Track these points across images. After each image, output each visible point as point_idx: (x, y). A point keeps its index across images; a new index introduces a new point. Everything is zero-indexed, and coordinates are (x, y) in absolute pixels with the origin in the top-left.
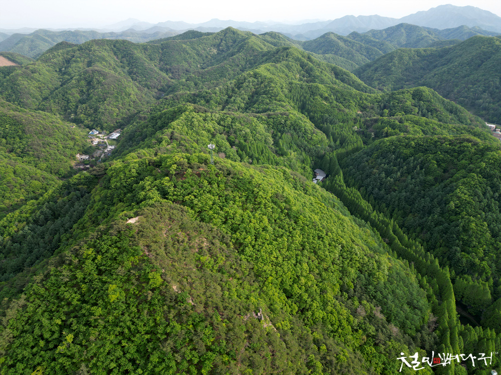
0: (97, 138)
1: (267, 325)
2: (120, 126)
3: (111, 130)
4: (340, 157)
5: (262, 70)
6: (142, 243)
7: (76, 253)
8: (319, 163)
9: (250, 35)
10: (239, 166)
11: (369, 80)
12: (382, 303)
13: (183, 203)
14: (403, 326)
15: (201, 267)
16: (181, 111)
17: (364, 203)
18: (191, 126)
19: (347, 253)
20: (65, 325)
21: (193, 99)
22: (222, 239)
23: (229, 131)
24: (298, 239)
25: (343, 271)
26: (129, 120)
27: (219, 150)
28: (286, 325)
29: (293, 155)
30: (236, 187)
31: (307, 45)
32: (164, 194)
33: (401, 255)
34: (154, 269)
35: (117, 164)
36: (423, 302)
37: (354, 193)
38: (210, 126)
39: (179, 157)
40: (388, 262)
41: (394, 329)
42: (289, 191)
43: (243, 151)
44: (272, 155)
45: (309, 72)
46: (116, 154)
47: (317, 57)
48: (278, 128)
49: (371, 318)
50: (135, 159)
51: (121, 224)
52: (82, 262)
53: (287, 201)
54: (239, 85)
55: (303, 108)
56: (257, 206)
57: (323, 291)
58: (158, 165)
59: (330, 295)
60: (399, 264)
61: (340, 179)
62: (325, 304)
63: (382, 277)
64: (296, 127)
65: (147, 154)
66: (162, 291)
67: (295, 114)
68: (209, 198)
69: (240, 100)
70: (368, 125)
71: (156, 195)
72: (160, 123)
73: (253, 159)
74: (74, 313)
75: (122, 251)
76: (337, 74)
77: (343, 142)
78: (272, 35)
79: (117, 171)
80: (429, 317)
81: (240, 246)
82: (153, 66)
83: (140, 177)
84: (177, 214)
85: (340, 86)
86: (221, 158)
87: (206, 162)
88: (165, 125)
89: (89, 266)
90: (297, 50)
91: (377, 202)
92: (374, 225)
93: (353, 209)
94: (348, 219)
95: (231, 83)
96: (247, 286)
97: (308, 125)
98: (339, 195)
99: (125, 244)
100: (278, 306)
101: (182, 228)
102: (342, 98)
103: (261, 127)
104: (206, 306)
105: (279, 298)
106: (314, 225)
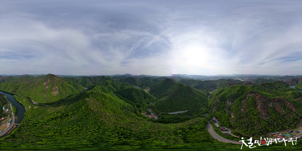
0: (85, 88)
1: (108, 114)
2: (88, 87)
3: (87, 88)
4: (118, 92)
5: (107, 81)
6: (88, 102)
7: (79, 102)
8: (115, 93)
9: (105, 76)
10: (104, 93)
11: (120, 82)
12: (127, 109)
13: (95, 98)
14: (130, 111)
15: (97, 107)
16: (96, 86)
17: (122, 97)
18: (97, 88)
19: (120, 104)
20: (76, 109)
21: (98, 84)
22: (101, 103)
23: (102, 89)
24: (113, 103)
25: (120, 106)
26: (89, 86)
27: (101, 91)
28: (112, 114)
29: (111, 92)
30: (103, 96)
31: (113, 78)
32: (92, 96)
33: (128, 103)
34: (89, 106)
35: (87, 92)
36: (132, 107)
37: (120, 96)
38: (100, 88)
39: (95, 92)
40: (126, 104)
41: (129, 112)
42: (111, 97)
43: (104, 91)
44: (109, 92)
45: (113, 81)
46: (87, 91)
47: (114, 79)
48: (109, 88)
49: (126, 111)
50: (89, 91)
51: (86, 99)
52: (80, 103)
53: (111, 98)
54: (104, 83)
55: (112, 86)
56: (106, 99)
57: (118, 109)
58: (92, 93)
59: (119, 110)
60: (128, 104)
61: (118, 94)
62: (118, 111)
63: (126, 106)
64: (112, 88)
65: (91, 91)
66: (90, 109)
67: (111, 86)
68: (99, 98)
69: (104, 85)
70: (121, 87)
71: (91, 97)
72: (93, 87)
73: (106, 92)
74: (77, 108)
75: (85, 103)
76: (116, 81)
77: (118, 90)
78: (108, 76)
79: (87, 93)
80: (133, 109)
81: (104, 104)
82: (93, 80)
83: (89, 94)
84: (94, 99)
85: (117, 83)
86: (101, 92)
87: (99, 93)
88: (94, 87)
89: (81, 103)
90: (111, 78)
91: (124, 97)
92: (124, 100)
93: (121, 98)
94: (120, 100)
95: (103, 82)
96: (104, 109)
97: (113, 88)
98: (118, 96)
99: (86, 102)
100: (110, 112)
101: (94, 101)
102: (117, 84)
103: (107, 88)
104: (97, 111)
105: (110, 111)
106: (115, 101)
